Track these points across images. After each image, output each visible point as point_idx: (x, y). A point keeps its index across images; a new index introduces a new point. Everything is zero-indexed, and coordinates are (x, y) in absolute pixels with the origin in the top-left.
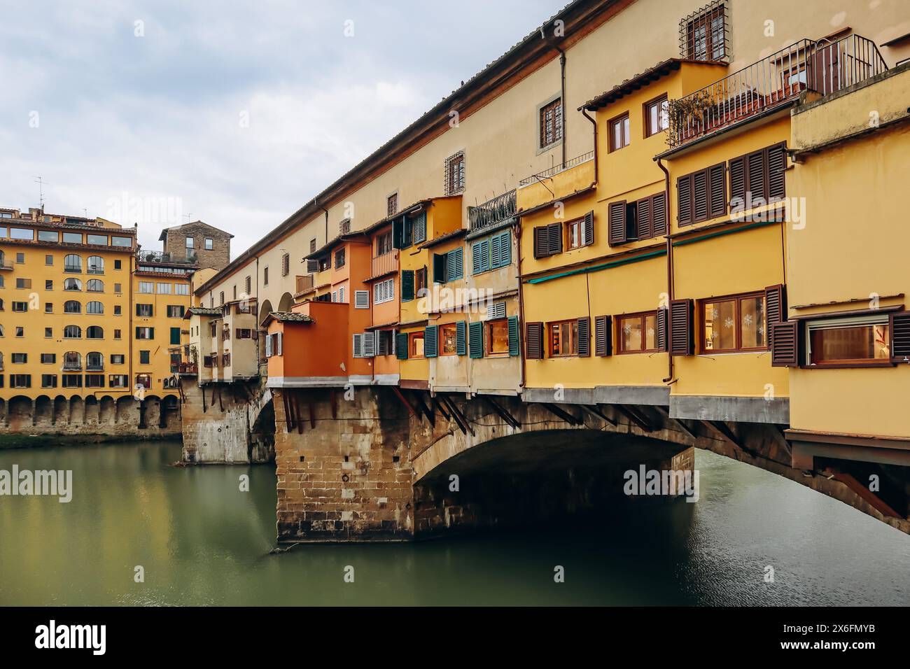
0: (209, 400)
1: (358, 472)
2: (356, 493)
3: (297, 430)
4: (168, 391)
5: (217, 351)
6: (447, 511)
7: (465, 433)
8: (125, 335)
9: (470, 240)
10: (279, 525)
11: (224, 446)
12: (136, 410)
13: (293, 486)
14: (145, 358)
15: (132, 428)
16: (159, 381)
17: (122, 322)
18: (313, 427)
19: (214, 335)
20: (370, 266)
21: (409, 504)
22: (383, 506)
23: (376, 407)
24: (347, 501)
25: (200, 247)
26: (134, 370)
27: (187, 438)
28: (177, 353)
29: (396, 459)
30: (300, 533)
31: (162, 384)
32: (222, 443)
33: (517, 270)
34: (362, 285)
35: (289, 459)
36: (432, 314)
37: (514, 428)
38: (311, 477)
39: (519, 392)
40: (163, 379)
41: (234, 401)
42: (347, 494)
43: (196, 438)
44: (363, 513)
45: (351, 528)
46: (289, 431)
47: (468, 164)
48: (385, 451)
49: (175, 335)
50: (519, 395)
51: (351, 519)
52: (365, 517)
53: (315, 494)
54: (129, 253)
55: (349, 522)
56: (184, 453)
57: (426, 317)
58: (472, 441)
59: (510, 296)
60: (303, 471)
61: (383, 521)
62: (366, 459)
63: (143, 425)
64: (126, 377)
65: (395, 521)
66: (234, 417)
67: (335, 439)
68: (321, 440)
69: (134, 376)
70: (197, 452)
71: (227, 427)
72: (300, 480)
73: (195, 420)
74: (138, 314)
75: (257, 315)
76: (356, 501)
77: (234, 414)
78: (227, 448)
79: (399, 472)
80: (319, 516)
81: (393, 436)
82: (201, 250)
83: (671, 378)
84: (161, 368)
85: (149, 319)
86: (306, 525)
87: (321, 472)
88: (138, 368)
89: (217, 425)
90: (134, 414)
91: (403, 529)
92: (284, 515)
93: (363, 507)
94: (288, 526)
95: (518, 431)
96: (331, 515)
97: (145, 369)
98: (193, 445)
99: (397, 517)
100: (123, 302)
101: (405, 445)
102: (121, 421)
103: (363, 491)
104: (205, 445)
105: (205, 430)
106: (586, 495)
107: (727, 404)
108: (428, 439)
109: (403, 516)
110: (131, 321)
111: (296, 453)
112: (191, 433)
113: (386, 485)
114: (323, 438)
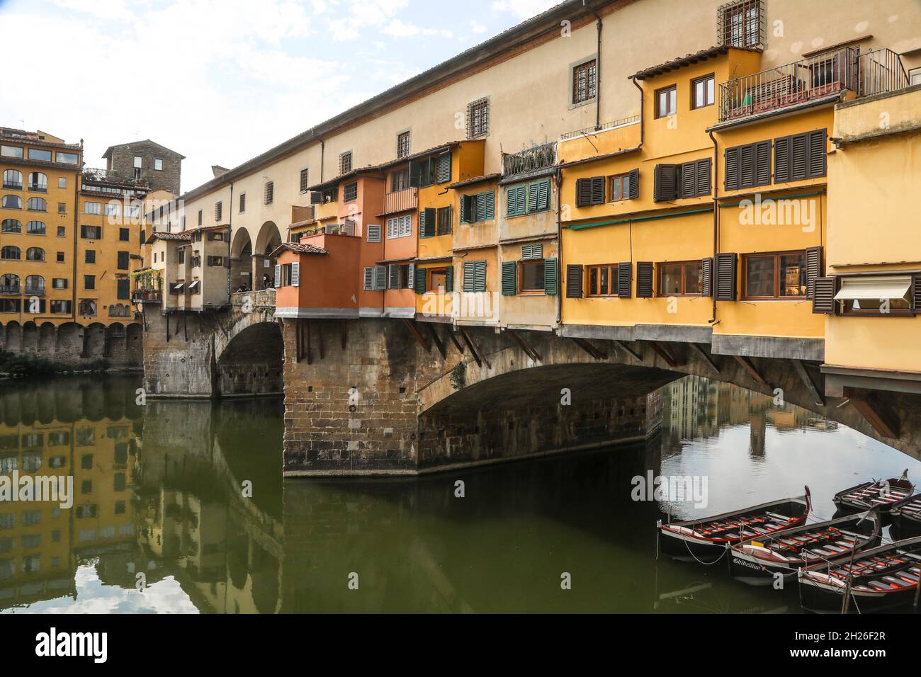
0: (173, 327)
1: (365, 403)
2: (363, 423)
3: (306, 361)
4: (114, 318)
5: (184, 278)
6: (448, 441)
7: (480, 365)
8: (69, 257)
9: (502, 185)
10: (286, 454)
11: (188, 376)
12: (78, 338)
13: (300, 415)
14: (90, 282)
15: (74, 357)
16: (105, 307)
17: (65, 245)
18: (322, 357)
19: (181, 261)
20: (382, 201)
21: (413, 435)
22: (388, 435)
23: (384, 339)
24: (354, 431)
25: (148, 168)
26: (79, 295)
27: (148, 368)
28: (124, 278)
29: (402, 390)
30: (306, 463)
31: (107, 311)
32: (185, 374)
33: (557, 216)
34: (375, 219)
35: (298, 389)
36: (456, 252)
37: (535, 361)
38: (319, 407)
39: (554, 327)
40: (108, 306)
41: (199, 331)
42: (354, 424)
43: (157, 368)
44: (369, 443)
45: (358, 457)
46: (299, 361)
47: (493, 110)
48: (393, 382)
49: (123, 259)
50: (554, 330)
51: (357, 449)
52: (370, 446)
53: (323, 424)
54: (75, 170)
55: (354, 451)
56: (145, 384)
57: (451, 254)
58: (487, 374)
59: (548, 240)
60: (310, 401)
61: (388, 451)
62: (374, 390)
63: (85, 354)
64: (68, 303)
65: (400, 451)
66: (200, 348)
67: (344, 369)
68: (330, 371)
69: (78, 302)
70: (159, 383)
71: (191, 357)
72: (307, 410)
73: (157, 349)
74: (84, 235)
75: (229, 242)
76: (362, 431)
77: (199, 344)
78: (190, 378)
79: (405, 403)
80: (325, 445)
81: (400, 368)
82: (150, 170)
83: (715, 319)
84: (106, 294)
85: (97, 242)
86: (313, 455)
87: (328, 402)
88: (83, 294)
89: (181, 355)
90: (77, 343)
91: (407, 458)
92: (291, 445)
93: (369, 436)
94: (294, 456)
95: (539, 363)
96: (338, 445)
97: (89, 294)
98: (154, 375)
99: (402, 447)
100: (68, 222)
101: (412, 377)
102: (62, 349)
103: (370, 421)
104: (168, 375)
105: (167, 360)
106: (572, 428)
107: (766, 343)
108: (438, 371)
109: (408, 445)
110: (75, 243)
111: (304, 383)
112: (152, 363)
113: (392, 416)
114: (331, 368)
